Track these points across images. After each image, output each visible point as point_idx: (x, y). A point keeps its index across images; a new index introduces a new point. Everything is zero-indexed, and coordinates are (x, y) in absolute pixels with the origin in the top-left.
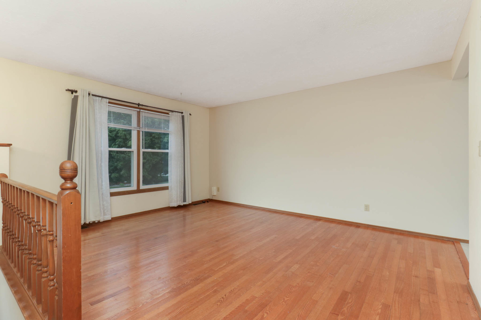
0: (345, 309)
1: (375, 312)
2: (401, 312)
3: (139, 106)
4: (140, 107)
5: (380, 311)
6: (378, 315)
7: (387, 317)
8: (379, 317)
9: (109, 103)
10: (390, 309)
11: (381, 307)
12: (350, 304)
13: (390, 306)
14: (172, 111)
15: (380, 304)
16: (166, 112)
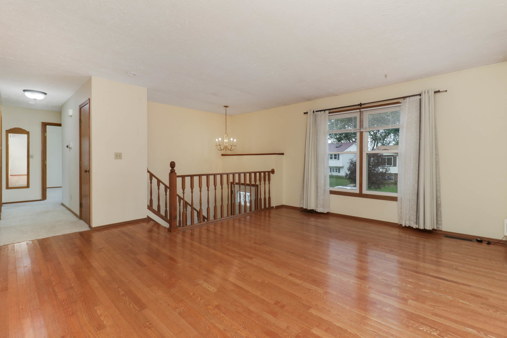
0: (127, 299)
1: (105, 315)
2: (84, 333)
3: (361, 106)
4: (363, 106)
5: (102, 319)
6: (101, 315)
7: (92, 319)
8: (98, 314)
9: (329, 113)
10: (96, 328)
11: (104, 322)
12: (128, 304)
13: (98, 330)
14: (404, 98)
15: (107, 325)
16: (395, 101)
